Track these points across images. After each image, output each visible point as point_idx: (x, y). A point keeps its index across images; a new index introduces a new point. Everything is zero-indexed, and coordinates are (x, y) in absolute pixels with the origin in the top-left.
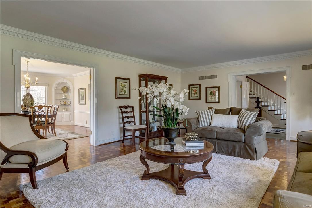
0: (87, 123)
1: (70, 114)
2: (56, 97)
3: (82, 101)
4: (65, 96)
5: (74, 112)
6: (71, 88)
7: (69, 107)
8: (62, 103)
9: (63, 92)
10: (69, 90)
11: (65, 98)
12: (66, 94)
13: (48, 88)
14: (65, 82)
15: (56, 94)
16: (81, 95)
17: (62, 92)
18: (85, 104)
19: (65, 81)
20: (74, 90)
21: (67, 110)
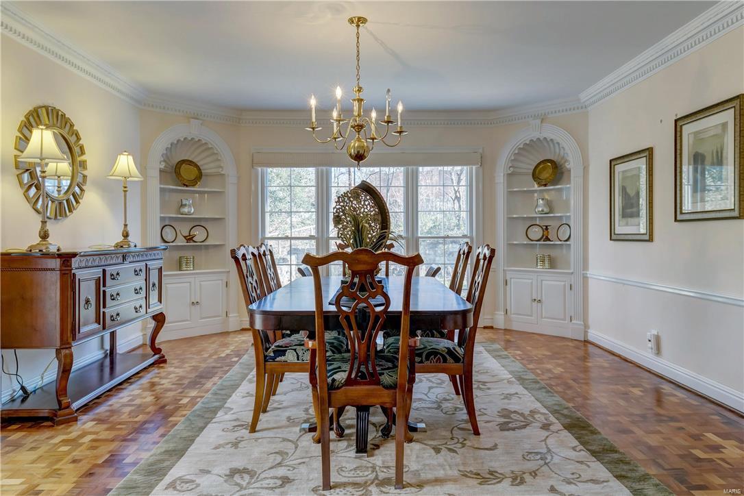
0: (658, 350)
1: (568, 287)
2: (509, 208)
3: (627, 224)
4: (549, 204)
5: (585, 278)
6: (573, 164)
7: (564, 251)
8: (536, 233)
9: (540, 184)
10: (562, 173)
11: (546, 210)
12: (551, 192)
13: (481, 170)
14: (545, 138)
15: (511, 193)
16: (624, 189)
17: (536, 187)
18: (651, 240)
19: (549, 132)
20: (586, 169)
21: (553, 263)
